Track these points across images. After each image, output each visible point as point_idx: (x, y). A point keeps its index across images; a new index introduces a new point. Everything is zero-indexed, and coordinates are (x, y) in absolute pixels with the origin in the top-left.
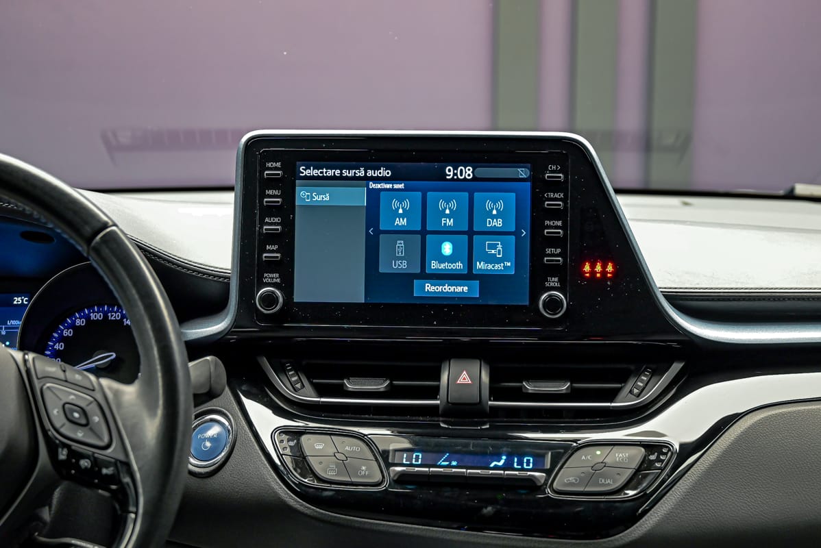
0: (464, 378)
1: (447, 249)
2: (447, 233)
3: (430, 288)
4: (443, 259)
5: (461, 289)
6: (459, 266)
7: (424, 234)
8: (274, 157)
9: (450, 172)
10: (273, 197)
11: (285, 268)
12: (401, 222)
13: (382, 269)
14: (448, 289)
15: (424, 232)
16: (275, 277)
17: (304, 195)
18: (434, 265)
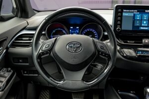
0: (147, 41)
1: (145, 22)
2: (145, 20)
3: (142, 28)
4: (144, 24)
5: (146, 28)
6: (147, 25)
7: (141, 20)
8: (120, 8)
9: (146, 11)
10: (119, 14)
11: (121, 25)
12: (138, 18)
13: (135, 25)
14: (144, 28)
15: (142, 20)
16: (119, 26)
17: (124, 14)
18: (143, 25)
